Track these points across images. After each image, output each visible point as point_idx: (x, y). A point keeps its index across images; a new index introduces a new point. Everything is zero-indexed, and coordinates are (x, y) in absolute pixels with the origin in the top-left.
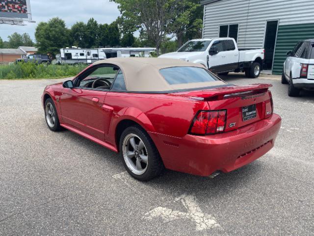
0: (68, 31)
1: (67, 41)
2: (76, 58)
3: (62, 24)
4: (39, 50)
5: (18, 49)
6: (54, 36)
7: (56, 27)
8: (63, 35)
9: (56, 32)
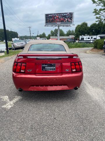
0: (88, 27)
1: (87, 32)
2: (86, 40)
3: (86, 24)
4: (75, 36)
5: (69, 37)
6: (82, 30)
7: (83, 26)
8: (86, 30)
9: (83, 28)
